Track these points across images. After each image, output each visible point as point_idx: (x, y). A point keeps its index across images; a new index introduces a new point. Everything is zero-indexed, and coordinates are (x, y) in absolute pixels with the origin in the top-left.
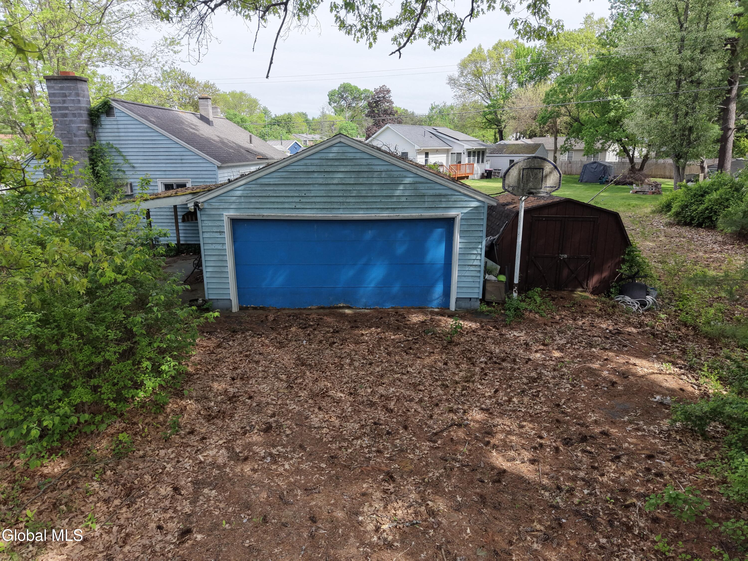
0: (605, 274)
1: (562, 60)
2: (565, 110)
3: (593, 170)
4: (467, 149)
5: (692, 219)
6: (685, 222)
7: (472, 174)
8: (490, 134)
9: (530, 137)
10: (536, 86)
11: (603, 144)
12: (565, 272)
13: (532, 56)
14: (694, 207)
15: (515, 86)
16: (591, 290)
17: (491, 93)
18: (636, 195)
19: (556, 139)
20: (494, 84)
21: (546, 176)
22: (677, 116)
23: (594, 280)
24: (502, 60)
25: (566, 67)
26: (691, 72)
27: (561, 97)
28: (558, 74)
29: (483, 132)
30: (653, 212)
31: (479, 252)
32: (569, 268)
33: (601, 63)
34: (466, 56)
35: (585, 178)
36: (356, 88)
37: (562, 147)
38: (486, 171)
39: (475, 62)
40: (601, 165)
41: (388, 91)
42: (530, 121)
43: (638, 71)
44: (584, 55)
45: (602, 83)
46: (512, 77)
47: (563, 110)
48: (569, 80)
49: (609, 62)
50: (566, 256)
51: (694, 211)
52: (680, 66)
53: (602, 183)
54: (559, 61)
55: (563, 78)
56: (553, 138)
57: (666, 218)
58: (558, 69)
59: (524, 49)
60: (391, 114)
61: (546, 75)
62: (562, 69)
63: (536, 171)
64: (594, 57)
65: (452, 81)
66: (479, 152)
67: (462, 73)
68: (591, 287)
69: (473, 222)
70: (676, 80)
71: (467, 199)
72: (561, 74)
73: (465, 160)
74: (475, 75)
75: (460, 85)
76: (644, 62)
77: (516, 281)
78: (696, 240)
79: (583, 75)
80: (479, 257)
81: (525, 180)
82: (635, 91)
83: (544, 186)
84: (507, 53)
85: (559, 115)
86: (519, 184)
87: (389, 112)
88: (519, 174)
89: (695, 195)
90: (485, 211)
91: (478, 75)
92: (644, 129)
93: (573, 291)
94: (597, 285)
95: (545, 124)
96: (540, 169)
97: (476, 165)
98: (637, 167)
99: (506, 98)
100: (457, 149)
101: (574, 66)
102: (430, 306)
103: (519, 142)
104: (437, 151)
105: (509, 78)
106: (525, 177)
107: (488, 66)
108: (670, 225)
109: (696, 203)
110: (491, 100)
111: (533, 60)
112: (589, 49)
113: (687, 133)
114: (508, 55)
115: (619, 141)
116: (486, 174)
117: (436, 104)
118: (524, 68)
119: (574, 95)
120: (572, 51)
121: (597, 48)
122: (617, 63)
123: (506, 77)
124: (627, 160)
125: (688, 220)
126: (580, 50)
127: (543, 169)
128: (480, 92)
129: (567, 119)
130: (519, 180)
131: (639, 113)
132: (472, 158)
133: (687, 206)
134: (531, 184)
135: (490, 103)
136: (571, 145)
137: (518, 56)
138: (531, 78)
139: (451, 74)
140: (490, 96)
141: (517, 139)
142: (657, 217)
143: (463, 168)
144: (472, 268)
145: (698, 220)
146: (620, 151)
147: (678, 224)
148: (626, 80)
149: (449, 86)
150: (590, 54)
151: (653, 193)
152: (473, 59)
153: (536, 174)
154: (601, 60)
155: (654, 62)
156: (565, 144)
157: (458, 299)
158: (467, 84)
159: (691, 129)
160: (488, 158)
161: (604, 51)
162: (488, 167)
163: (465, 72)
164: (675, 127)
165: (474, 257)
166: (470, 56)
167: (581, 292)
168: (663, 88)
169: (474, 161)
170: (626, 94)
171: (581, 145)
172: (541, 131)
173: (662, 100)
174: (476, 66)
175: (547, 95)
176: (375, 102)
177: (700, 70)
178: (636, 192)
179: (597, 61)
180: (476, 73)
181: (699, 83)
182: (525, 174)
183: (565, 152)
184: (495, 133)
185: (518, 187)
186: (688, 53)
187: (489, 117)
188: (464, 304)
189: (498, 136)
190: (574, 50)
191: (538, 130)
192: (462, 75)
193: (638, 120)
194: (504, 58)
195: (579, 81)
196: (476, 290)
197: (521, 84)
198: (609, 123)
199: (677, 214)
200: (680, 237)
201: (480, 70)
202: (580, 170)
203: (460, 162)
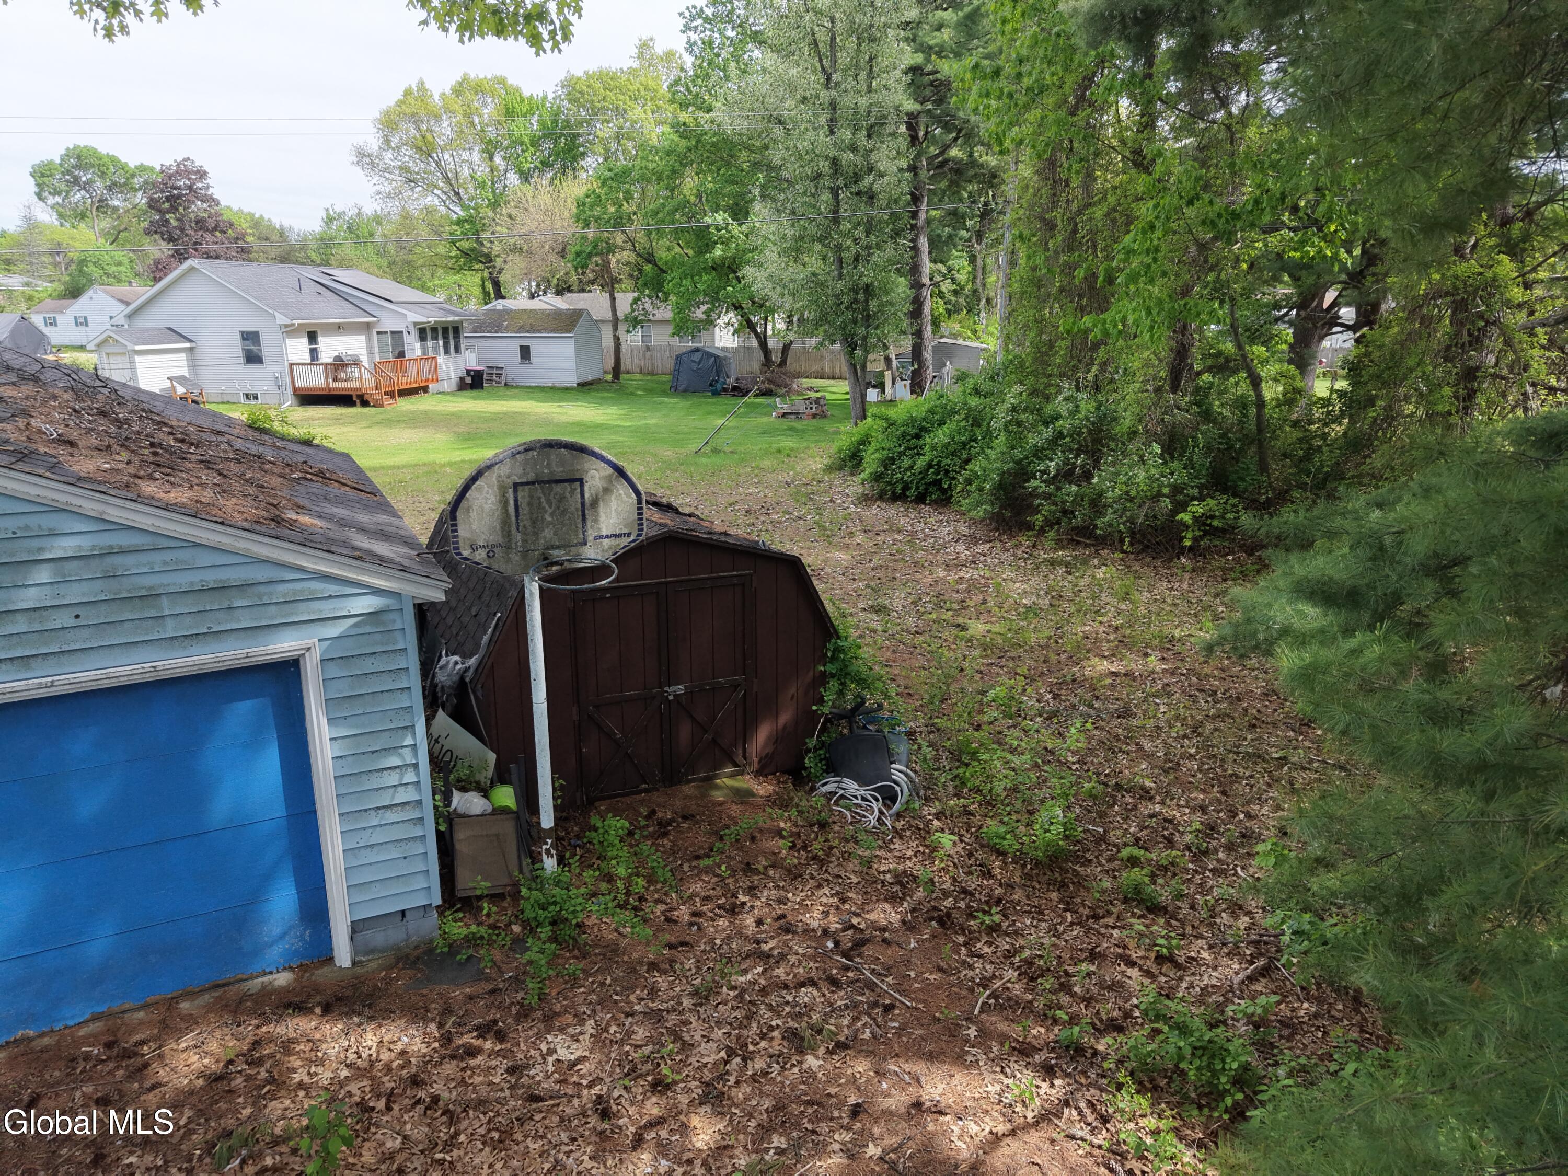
0: (785, 718)
1: (604, 131)
2: (623, 237)
3: (695, 366)
4: (415, 324)
5: (906, 487)
6: (893, 493)
7: (436, 380)
8: (472, 281)
9: (559, 293)
10: (557, 182)
11: (708, 313)
12: (685, 732)
13: (540, 115)
14: (906, 462)
15: (513, 178)
16: (756, 766)
17: (461, 191)
18: (786, 423)
19: (613, 299)
20: (466, 172)
21: (595, 503)
22: (840, 261)
23: (762, 736)
24: (477, 120)
25: (613, 146)
26: (856, 174)
27: (612, 209)
28: (601, 160)
29: (457, 277)
30: (829, 469)
31: (410, 760)
32: (693, 719)
33: (683, 143)
34: (392, 104)
35: (683, 381)
36: (114, 161)
37: (626, 317)
38: (468, 371)
39: (416, 120)
40: (709, 355)
41: (202, 174)
42: (553, 257)
43: (756, 165)
44: (646, 124)
45: (689, 184)
46: (504, 158)
47: (619, 239)
48: (622, 176)
49: (698, 141)
50: (680, 689)
51: (907, 470)
52: (835, 162)
53: (716, 393)
54: (599, 133)
55: (610, 170)
56: (606, 296)
57: (856, 485)
58: (599, 149)
59: (522, 101)
60: (215, 228)
61: (574, 159)
62: (607, 150)
63: (558, 488)
64: (667, 128)
65: (365, 159)
66: (445, 330)
67: (387, 141)
68: (756, 760)
69: (370, 665)
70: (831, 188)
71: (333, 589)
72: (606, 159)
73: (414, 348)
74: (419, 149)
75: (386, 170)
76: (766, 147)
77: (547, 820)
78: (921, 536)
79: (651, 166)
80: (410, 777)
81: (525, 521)
82: (757, 206)
83: (591, 534)
84: (485, 105)
85: (611, 249)
86: (507, 534)
87: (211, 224)
88: (505, 504)
89: (904, 435)
90: (409, 621)
91: (426, 150)
92: (785, 286)
93: (709, 779)
94: (769, 749)
95: (584, 266)
96: (571, 481)
97: (441, 359)
98: (776, 358)
99: (495, 205)
100: (390, 323)
101: (630, 145)
102: (256, 968)
103: (536, 304)
104: (339, 329)
105: (498, 160)
106: (524, 510)
107: (445, 130)
108: (866, 500)
109: (908, 452)
110: (464, 207)
111: (541, 122)
112: (653, 112)
113: (861, 297)
114: (489, 110)
115: (737, 307)
116: (468, 380)
117: (338, 209)
118: (527, 140)
119: (639, 207)
120: (621, 112)
121: (669, 112)
122: (714, 145)
123: (491, 158)
124: (755, 343)
125: (899, 490)
126: (637, 112)
127: (581, 481)
128: (436, 187)
129: (627, 255)
130: (505, 522)
131: (771, 254)
132: (430, 343)
133: (892, 460)
134: (548, 534)
135: (461, 213)
136: (646, 313)
137: (510, 113)
138: (545, 164)
139: (360, 141)
140: (460, 198)
141: (532, 296)
142: (837, 479)
143: (412, 368)
144: (391, 816)
145: (917, 488)
146: (741, 324)
147: (881, 497)
148: (734, 182)
149: (358, 169)
150: (660, 123)
151: (814, 416)
152: (407, 111)
153: (562, 499)
154: (683, 136)
155: (787, 149)
156: (633, 310)
157: (356, 928)
158: (404, 169)
159: (867, 288)
160: (472, 342)
161: (684, 116)
162: (473, 365)
163: (395, 141)
164: (840, 285)
165: (393, 779)
166: (400, 103)
167: (732, 776)
168: (810, 205)
169: (436, 349)
170: (739, 212)
171: (665, 312)
172: (580, 281)
173: (812, 229)
174: (418, 129)
175: (580, 204)
176: (168, 199)
177: (871, 170)
178: (784, 415)
179: (675, 138)
180: (421, 144)
181: (871, 196)
182: (523, 502)
183: (634, 327)
184: (483, 280)
185: (508, 546)
186: (846, 134)
187: (465, 245)
188: (378, 938)
189: (489, 287)
190: (625, 111)
191: (573, 278)
192: (389, 147)
193: (772, 268)
194: (480, 116)
195: (643, 179)
196: (420, 883)
197: (525, 176)
198: (713, 268)
199: (877, 477)
200: (890, 530)
201: (429, 136)
202: (669, 365)
203: (402, 354)
